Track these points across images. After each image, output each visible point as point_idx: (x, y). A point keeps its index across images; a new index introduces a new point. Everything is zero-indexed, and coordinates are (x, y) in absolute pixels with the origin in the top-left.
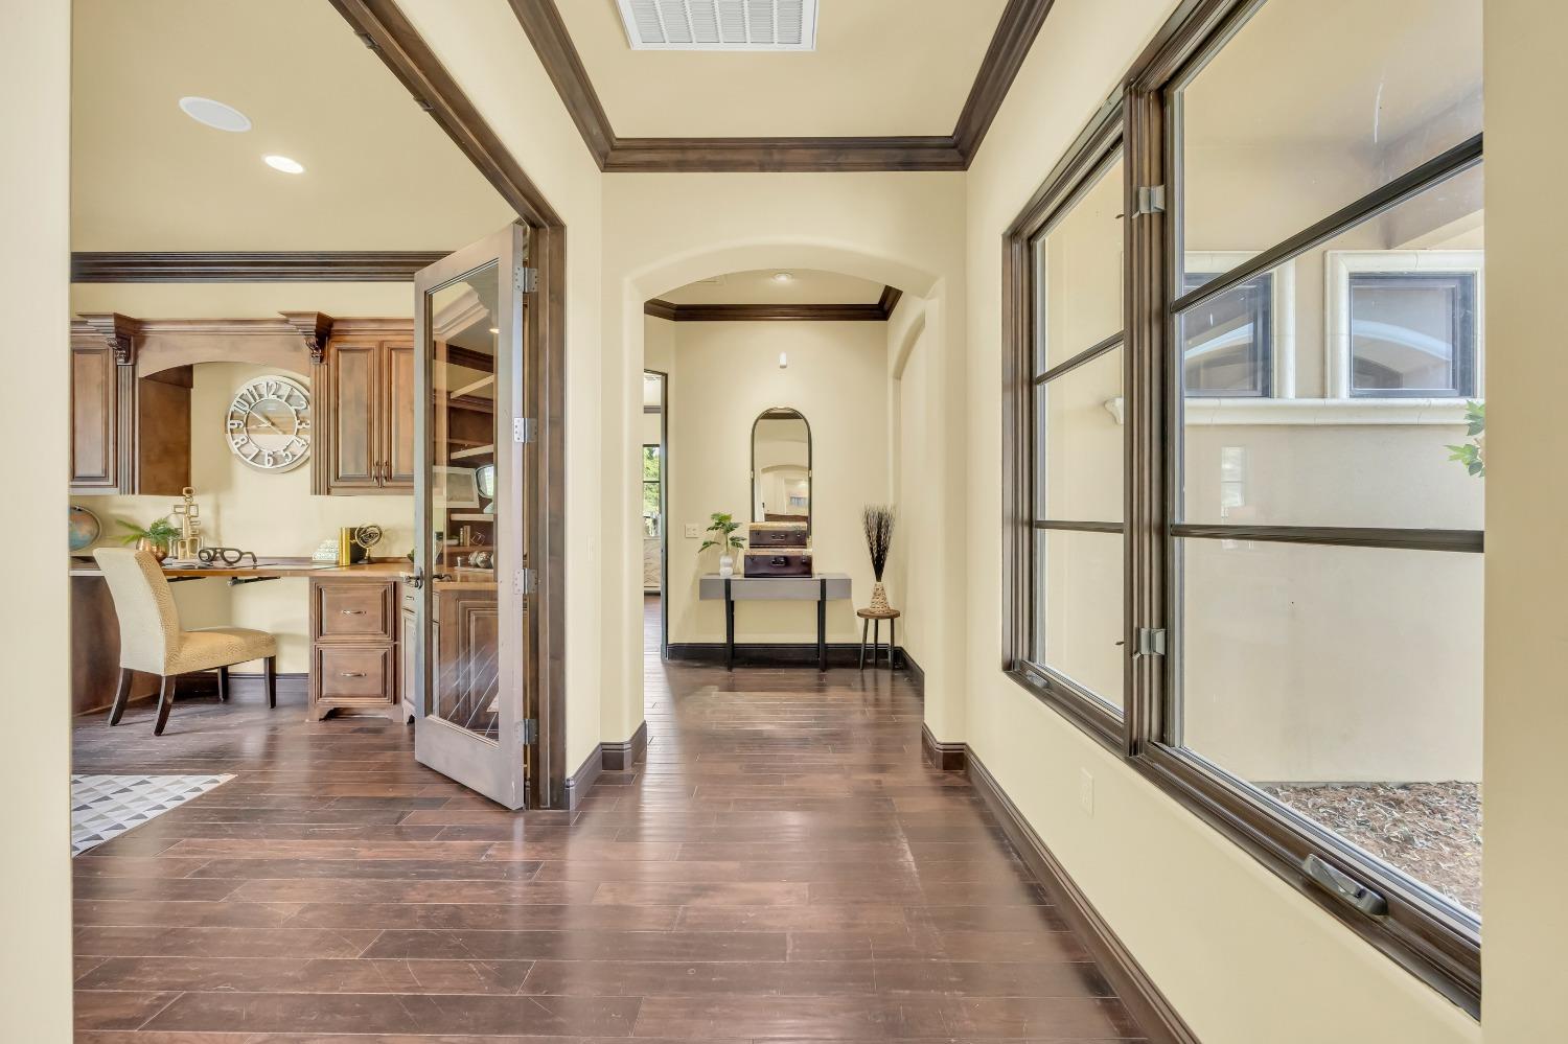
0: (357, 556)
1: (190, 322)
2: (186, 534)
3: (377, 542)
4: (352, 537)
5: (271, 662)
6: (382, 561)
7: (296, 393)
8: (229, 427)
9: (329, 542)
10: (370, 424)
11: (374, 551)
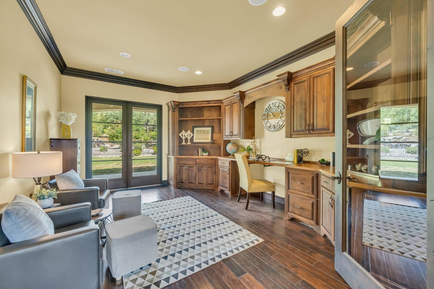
0: (300, 160)
1: (254, 88)
2: (254, 150)
3: (306, 155)
4: (298, 153)
5: (274, 193)
6: (308, 162)
7: (280, 104)
8: (263, 118)
9: (290, 154)
10: (306, 109)
11: (305, 159)
